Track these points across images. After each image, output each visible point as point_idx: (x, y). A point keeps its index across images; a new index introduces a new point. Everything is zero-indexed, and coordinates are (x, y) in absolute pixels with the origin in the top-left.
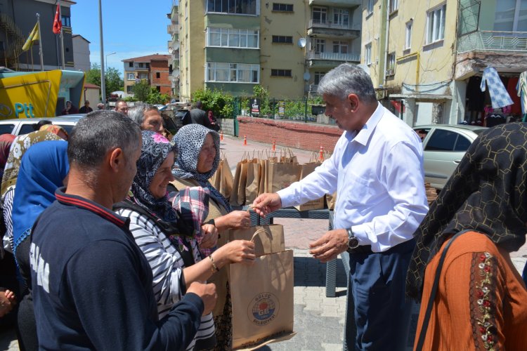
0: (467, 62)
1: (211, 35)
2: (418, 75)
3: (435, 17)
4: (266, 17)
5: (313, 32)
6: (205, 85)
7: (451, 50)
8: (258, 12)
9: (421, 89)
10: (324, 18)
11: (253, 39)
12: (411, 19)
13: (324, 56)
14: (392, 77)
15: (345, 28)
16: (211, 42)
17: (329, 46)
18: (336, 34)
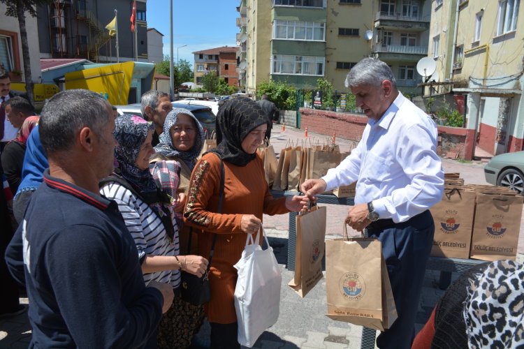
1: (278, 28)
2: (486, 69)
3: (508, 6)
4: (332, 9)
5: (381, 25)
6: (271, 77)
8: (325, 4)
9: (489, 83)
11: (319, 32)
12: (482, 10)
14: (459, 71)
15: (414, 20)
16: (278, 35)
17: (396, 39)
18: (404, 26)
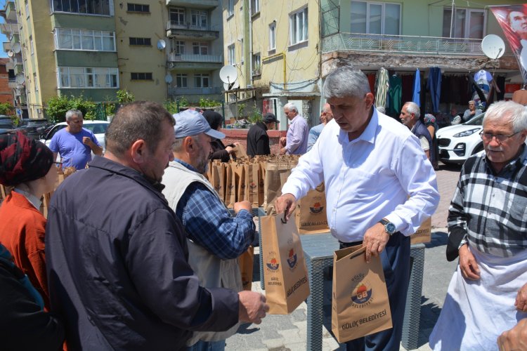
0: (332, 61)
1: (60, 35)
2: (285, 74)
3: (298, 19)
4: (121, 18)
5: (172, 34)
6: (59, 92)
7: (316, 50)
8: (112, 12)
9: (289, 88)
10: (182, 19)
11: (108, 41)
12: (274, 21)
13: (185, 58)
14: (259, 76)
15: (204, 29)
16: (61, 44)
17: (189, 47)
18: (195, 36)
